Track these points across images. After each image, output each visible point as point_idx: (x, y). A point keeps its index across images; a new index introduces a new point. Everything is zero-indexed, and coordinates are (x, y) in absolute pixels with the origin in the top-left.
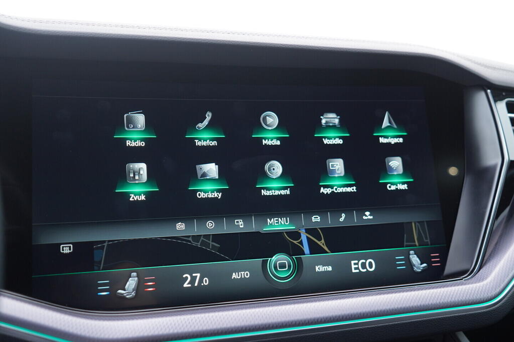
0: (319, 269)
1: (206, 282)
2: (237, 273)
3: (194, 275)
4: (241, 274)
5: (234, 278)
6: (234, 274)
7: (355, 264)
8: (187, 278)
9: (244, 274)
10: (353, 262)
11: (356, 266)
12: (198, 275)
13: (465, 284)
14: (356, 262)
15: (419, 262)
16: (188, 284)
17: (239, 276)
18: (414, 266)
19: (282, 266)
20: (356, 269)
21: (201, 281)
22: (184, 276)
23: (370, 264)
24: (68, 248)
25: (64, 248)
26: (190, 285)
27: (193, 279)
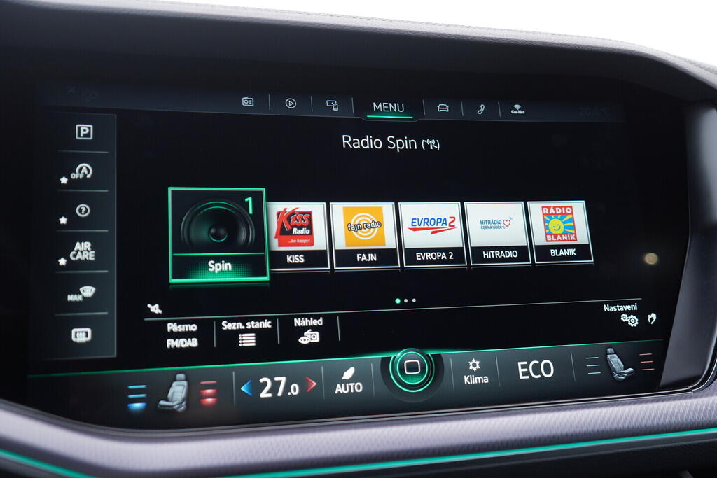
0: (469, 379)
1: (295, 390)
2: (343, 385)
3: (276, 379)
4: (350, 386)
5: (339, 392)
6: (338, 386)
7: (523, 366)
8: (265, 383)
9: (354, 386)
10: (520, 364)
11: (526, 370)
12: (283, 379)
13: (696, 398)
14: (526, 363)
15: (622, 365)
16: (268, 392)
17: (346, 389)
18: (615, 370)
19: (412, 367)
20: (524, 374)
21: (287, 388)
22: (262, 380)
23: (547, 366)
24: (84, 334)
25: (77, 334)
26: (270, 395)
27: (276, 385)
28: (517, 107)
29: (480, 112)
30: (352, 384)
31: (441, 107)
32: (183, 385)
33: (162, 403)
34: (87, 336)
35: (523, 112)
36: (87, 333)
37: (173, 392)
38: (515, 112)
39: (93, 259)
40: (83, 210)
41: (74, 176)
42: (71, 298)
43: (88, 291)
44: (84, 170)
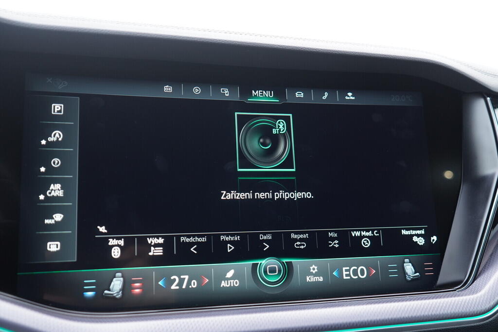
0: (310, 279)
1: (194, 284)
2: (226, 281)
3: (182, 277)
4: (231, 282)
5: (223, 286)
6: (223, 282)
7: (346, 271)
8: (175, 280)
9: (233, 282)
10: (344, 269)
11: (348, 273)
12: (187, 277)
13: (459, 296)
14: (348, 268)
15: (414, 270)
16: (176, 286)
17: (228, 284)
18: (407, 274)
19: (272, 270)
20: (347, 275)
21: (189, 283)
22: (172, 278)
23: (362, 271)
24: (55, 246)
25: (51, 246)
26: (178, 288)
27: (181, 281)
28: (350, 94)
29: (325, 97)
30: (232, 281)
31: (298, 94)
32: (120, 280)
33: (106, 292)
34: (57, 247)
35: (354, 98)
36: (57, 245)
37: (114, 285)
38: (348, 98)
39: (62, 195)
40: (56, 162)
41: (50, 139)
42: (47, 221)
43: (58, 217)
44: (57, 135)
